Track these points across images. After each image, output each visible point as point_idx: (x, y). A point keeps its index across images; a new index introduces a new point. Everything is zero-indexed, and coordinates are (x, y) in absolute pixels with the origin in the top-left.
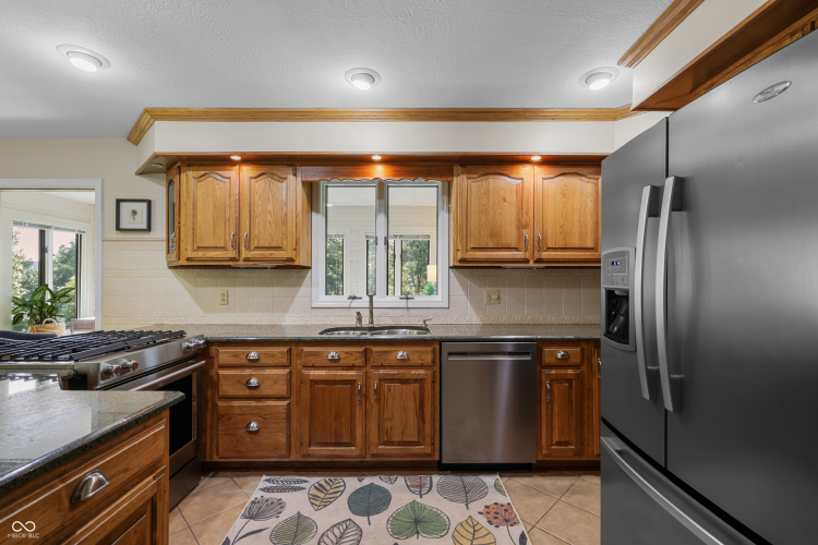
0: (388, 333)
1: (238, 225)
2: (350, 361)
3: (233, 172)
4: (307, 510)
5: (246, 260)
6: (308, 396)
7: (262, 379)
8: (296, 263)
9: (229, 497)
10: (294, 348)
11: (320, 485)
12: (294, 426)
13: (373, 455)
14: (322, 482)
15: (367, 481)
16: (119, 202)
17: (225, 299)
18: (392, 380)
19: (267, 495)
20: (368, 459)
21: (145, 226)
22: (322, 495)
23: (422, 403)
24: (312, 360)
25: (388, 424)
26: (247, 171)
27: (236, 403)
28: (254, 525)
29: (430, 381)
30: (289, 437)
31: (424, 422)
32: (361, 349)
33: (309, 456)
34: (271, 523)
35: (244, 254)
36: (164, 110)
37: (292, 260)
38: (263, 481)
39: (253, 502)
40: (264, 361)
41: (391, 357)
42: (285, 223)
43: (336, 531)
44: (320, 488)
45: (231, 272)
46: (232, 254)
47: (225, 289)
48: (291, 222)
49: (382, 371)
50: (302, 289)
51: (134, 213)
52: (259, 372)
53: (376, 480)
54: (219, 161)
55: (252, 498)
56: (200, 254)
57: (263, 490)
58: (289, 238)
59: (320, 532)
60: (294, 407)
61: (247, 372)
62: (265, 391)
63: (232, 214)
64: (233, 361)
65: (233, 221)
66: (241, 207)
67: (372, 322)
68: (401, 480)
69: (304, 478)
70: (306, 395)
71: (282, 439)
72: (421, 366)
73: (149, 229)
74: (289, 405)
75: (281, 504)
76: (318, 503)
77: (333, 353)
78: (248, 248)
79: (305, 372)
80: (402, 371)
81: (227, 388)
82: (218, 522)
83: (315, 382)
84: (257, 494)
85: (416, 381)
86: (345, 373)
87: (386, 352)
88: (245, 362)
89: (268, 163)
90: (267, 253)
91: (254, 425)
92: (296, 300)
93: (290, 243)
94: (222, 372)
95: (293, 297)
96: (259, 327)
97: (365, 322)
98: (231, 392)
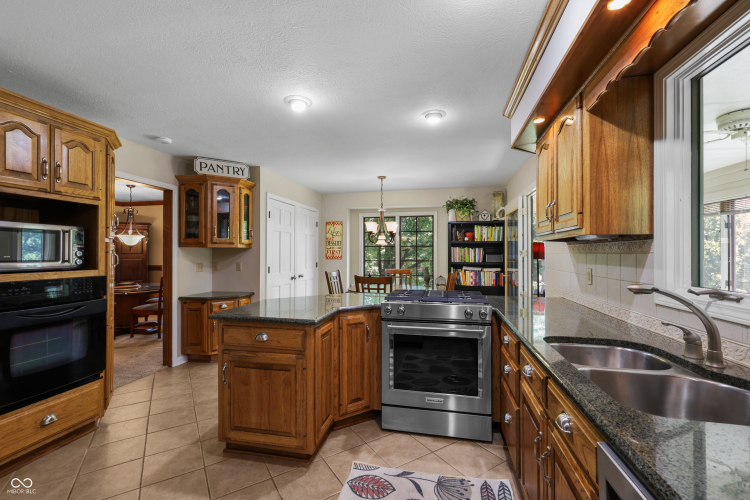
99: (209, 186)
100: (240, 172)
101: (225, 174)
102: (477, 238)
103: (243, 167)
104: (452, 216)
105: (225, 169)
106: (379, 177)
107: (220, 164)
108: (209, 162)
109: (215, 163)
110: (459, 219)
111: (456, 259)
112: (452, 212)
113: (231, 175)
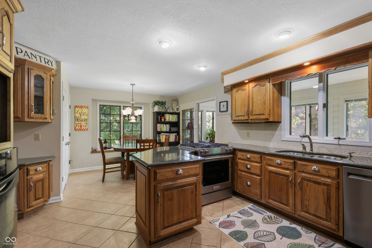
0: (319, 157)
1: (249, 106)
2: (286, 166)
3: (247, 87)
4: (259, 221)
5: (251, 120)
6: (268, 177)
7: (251, 166)
8: (270, 120)
9: (238, 205)
10: (263, 156)
11: (271, 217)
12: (263, 189)
13: (298, 215)
14: (273, 217)
15: (294, 226)
16: (220, 103)
17: (248, 135)
18: (309, 180)
19: (249, 210)
20: (296, 216)
21: (226, 110)
22: (269, 220)
23: (328, 199)
24: (269, 163)
25: (306, 203)
26: (252, 85)
27: (243, 173)
28: (239, 215)
29: (335, 187)
30: (261, 192)
31: (330, 210)
32: (292, 161)
33: (268, 203)
34: (245, 218)
35: (251, 117)
36: (225, 72)
37: (267, 119)
38: (250, 205)
39: (243, 210)
40: (252, 159)
41: (309, 168)
42: (265, 103)
43: (265, 233)
44: (270, 218)
45: (250, 125)
46: (247, 118)
47: (248, 131)
48: (267, 103)
49: (303, 174)
50: (277, 132)
51: (224, 106)
52: (250, 163)
53: (299, 228)
54: (242, 84)
55: (244, 208)
56: (237, 118)
57: (249, 208)
58: (267, 110)
59: (259, 229)
60: (263, 180)
61: (247, 162)
62: (252, 171)
63: (246, 103)
64: (242, 157)
65: (247, 105)
66: (250, 99)
67: (312, 150)
68: (313, 235)
69: (266, 211)
70: (267, 177)
71: (258, 192)
72: (329, 177)
73: (227, 111)
74: (261, 179)
75: (252, 214)
76: (265, 221)
77: (278, 161)
78: (252, 115)
79: (267, 167)
80: (315, 177)
81: (241, 167)
82: (231, 209)
83: (270, 172)
84: (246, 208)
85: (324, 184)
86: (284, 171)
87: (307, 165)
88: (246, 158)
89: (258, 79)
90: (258, 117)
91: (249, 183)
92: (274, 137)
93: (267, 112)
94: (239, 161)
95: (273, 135)
96: (260, 147)
97: (308, 150)
98: (242, 169)
99: (26, 70)
100: (50, 63)
101: (39, 62)
102: (167, 120)
103: (51, 60)
104: (156, 109)
105: (38, 58)
106: (131, 84)
107: (34, 53)
108: (24, 49)
109: (29, 51)
110: (160, 111)
111: (159, 130)
112: (156, 106)
113: (43, 63)
